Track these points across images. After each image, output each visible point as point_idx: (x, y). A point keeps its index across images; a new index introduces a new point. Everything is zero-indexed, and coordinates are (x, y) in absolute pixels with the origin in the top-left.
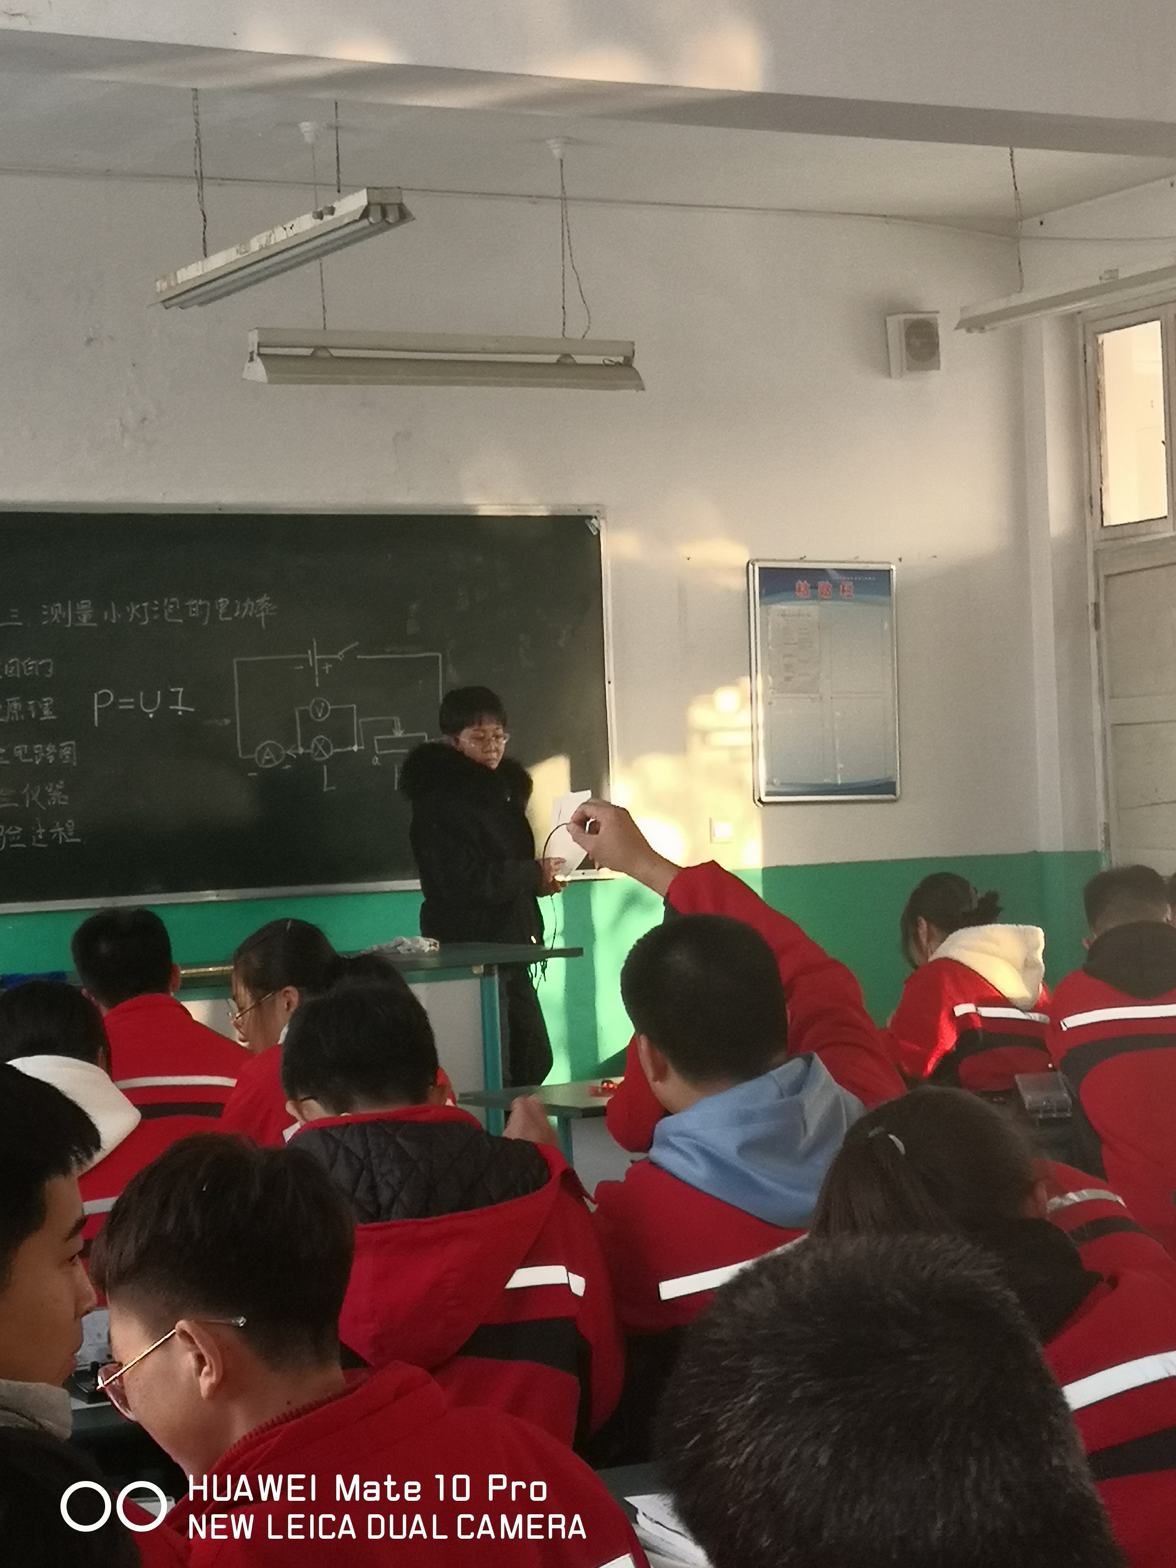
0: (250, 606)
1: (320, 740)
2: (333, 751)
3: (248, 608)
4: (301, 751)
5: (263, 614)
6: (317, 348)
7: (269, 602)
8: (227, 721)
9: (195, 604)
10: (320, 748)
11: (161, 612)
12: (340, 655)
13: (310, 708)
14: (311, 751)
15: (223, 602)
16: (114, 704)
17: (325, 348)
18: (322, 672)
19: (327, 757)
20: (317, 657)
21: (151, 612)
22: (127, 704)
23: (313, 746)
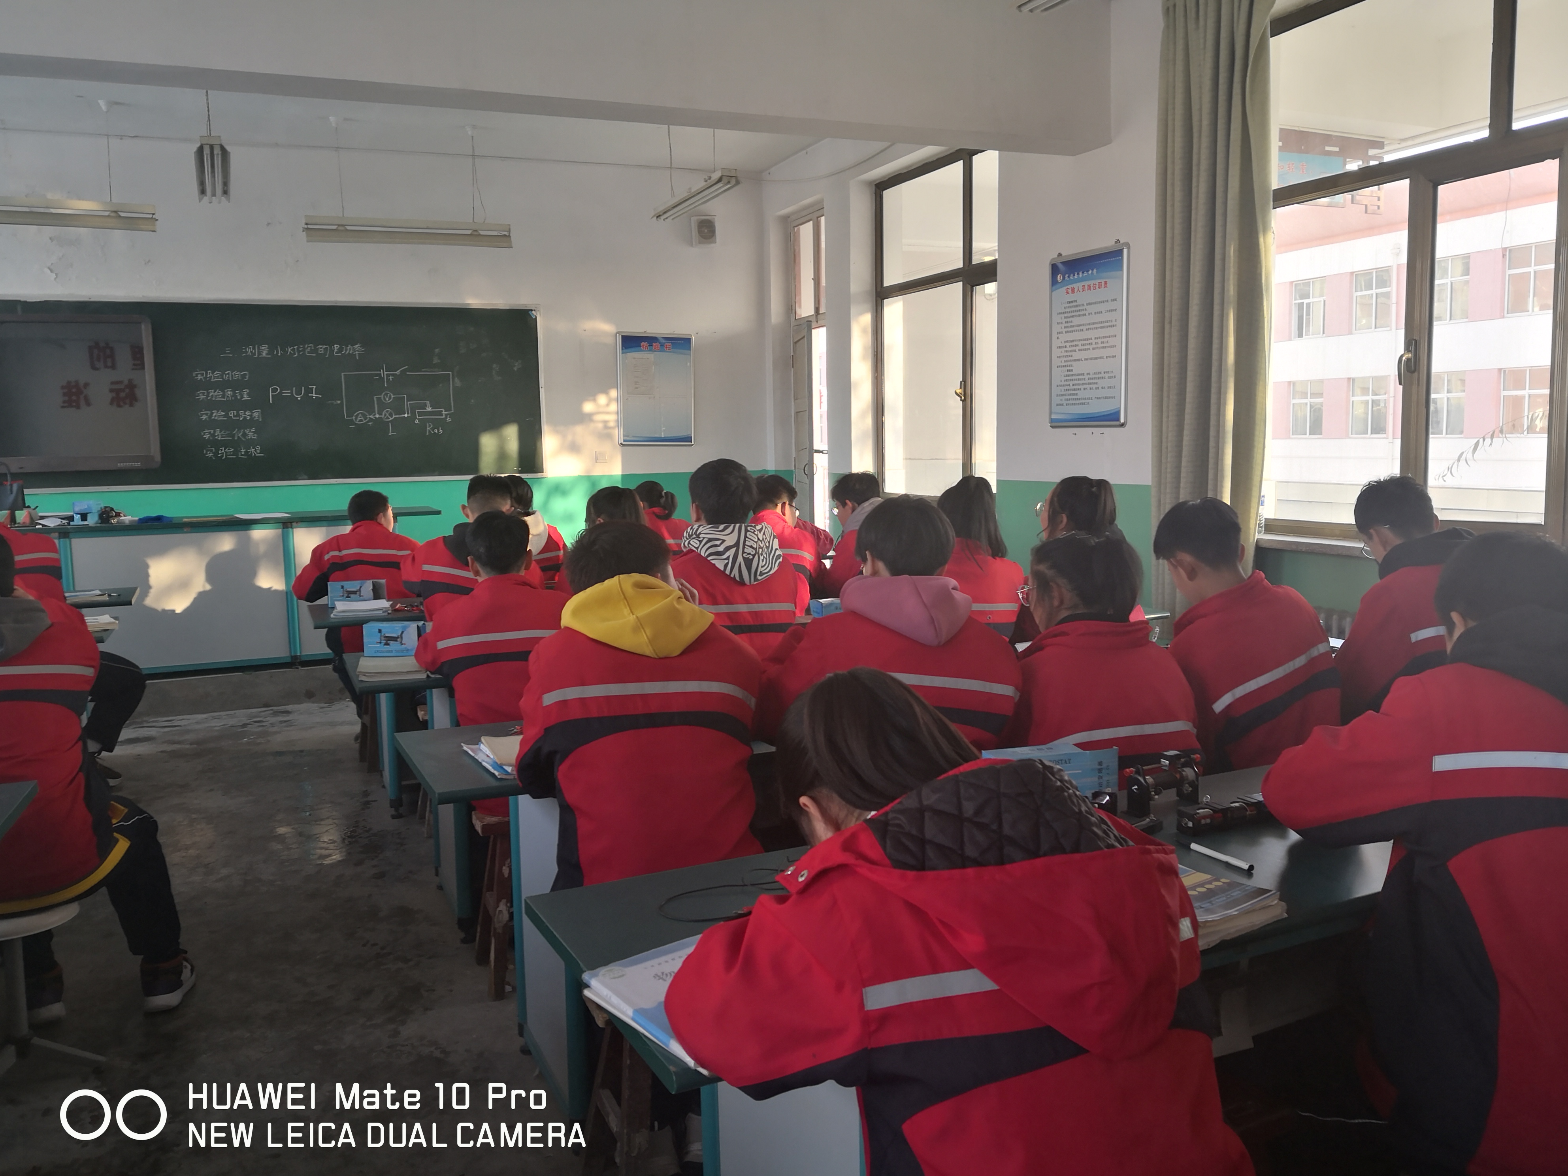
0: (350, 348)
1: (387, 411)
2: (394, 416)
3: (349, 350)
4: (377, 416)
5: (357, 352)
6: (339, 225)
7: (360, 346)
8: (339, 402)
9: (321, 349)
10: (387, 415)
11: (304, 350)
12: (398, 372)
13: (382, 396)
14: (383, 416)
15: (336, 347)
16: (281, 392)
17: (343, 225)
18: (388, 380)
19: (391, 419)
20: (385, 373)
21: (299, 351)
22: (286, 393)
23: (383, 414)
